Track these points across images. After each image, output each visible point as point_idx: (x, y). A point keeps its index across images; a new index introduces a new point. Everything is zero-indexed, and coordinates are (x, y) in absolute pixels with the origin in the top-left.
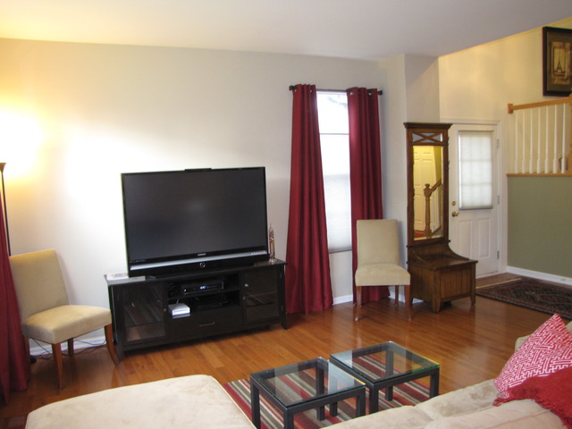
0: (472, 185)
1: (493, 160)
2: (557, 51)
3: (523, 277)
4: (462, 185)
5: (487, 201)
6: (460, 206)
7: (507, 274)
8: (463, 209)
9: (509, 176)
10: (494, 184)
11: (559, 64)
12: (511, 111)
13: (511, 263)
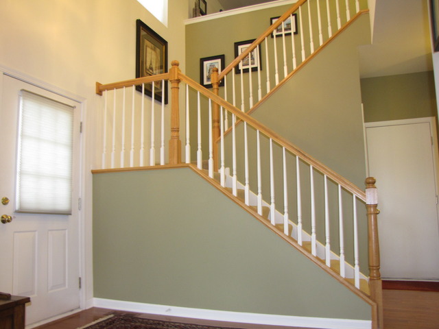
0: (38, 176)
1: (73, 146)
2: (149, 50)
3: (115, 312)
4: (21, 173)
5: (62, 203)
6: (17, 207)
7: (93, 309)
8: (21, 212)
9: (94, 172)
10: (73, 180)
11: (151, 64)
12: (100, 93)
13: (98, 293)
